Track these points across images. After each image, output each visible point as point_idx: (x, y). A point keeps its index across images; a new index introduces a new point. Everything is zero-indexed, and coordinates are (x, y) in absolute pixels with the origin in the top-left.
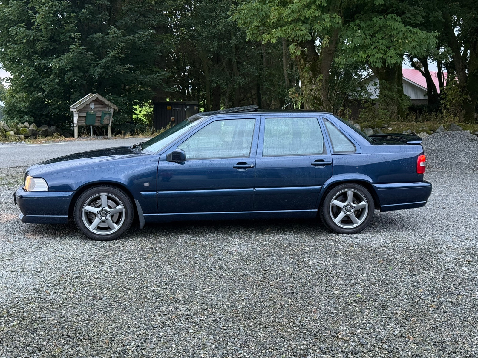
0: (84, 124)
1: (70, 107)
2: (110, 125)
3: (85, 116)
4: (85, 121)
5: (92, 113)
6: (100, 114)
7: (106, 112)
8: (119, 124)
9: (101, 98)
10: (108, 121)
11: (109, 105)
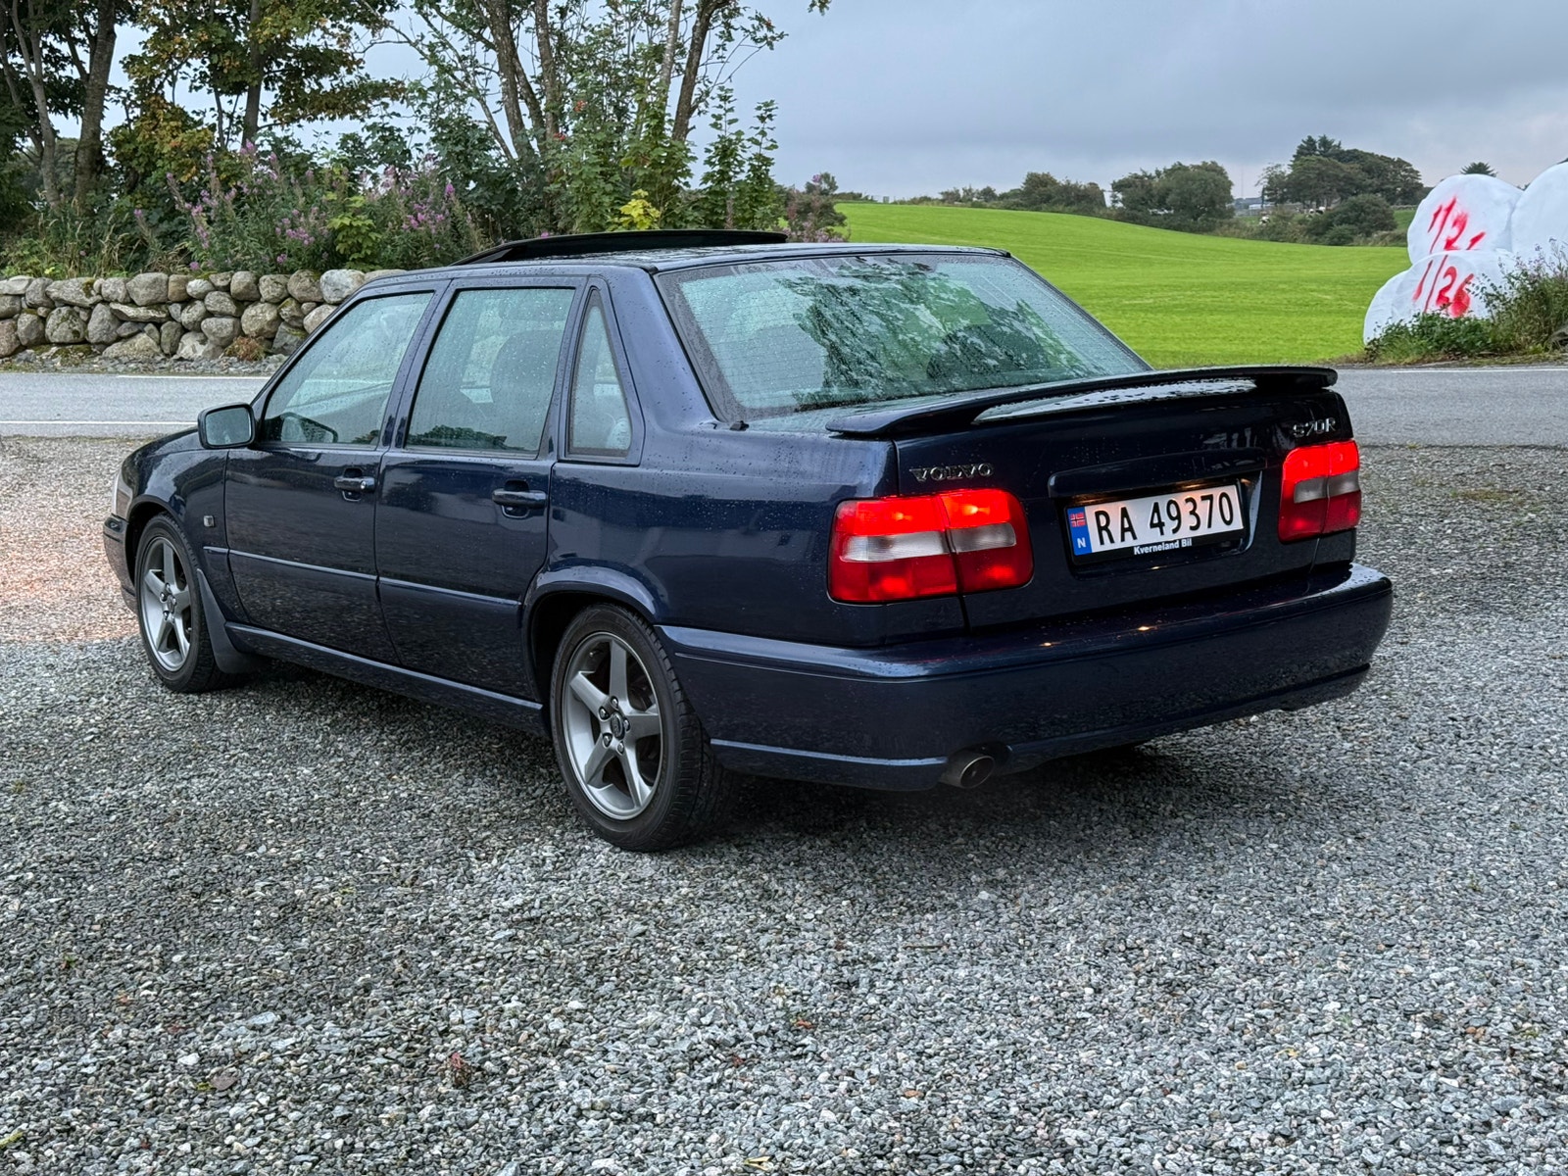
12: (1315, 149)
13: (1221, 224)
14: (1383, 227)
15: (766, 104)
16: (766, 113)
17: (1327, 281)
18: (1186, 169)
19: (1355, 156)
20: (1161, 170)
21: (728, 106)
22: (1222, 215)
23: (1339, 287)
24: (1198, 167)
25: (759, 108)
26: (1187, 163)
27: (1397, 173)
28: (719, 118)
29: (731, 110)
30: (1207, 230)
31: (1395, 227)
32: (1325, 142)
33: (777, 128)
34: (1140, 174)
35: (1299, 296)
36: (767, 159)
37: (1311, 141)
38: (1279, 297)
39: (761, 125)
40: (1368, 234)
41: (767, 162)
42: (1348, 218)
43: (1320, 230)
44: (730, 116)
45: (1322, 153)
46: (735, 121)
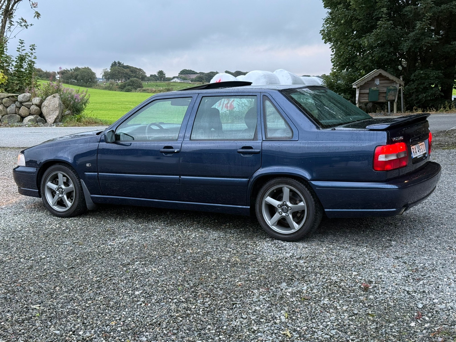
0: (368, 100)
1: (352, 84)
2: (396, 101)
3: (368, 92)
4: (368, 98)
5: (374, 90)
6: (385, 90)
7: (391, 87)
8: (431, 99)
9: (384, 73)
10: (393, 97)
11: (394, 80)
12: (116, 65)
13: (94, 85)
14: (140, 87)
15: (32, 45)
16: (33, 47)
17: (130, 102)
18: (79, 69)
19: (127, 67)
20: (72, 69)
21: (22, 45)
22: (94, 82)
23: (134, 104)
24: (83, 68)
25: (30, 46)
26: (80, 67)
27: (140, 72)
28: (19, 49)
29: (24, 46)
30: (90, 87)
31: (143, 87)
32: (119, 63)
33: (36, 53)
34: (66, 69)
35: (124, 106)
36: (33, 62)
37: (115, 62)
38: (119, 106)
39: (31, 51)
40: (136, 89)
41: (34, 62)
42: (130, 84)
43: (122, 87)
44: (23, 48)
45: (118, 66)
46: (24, 50)
